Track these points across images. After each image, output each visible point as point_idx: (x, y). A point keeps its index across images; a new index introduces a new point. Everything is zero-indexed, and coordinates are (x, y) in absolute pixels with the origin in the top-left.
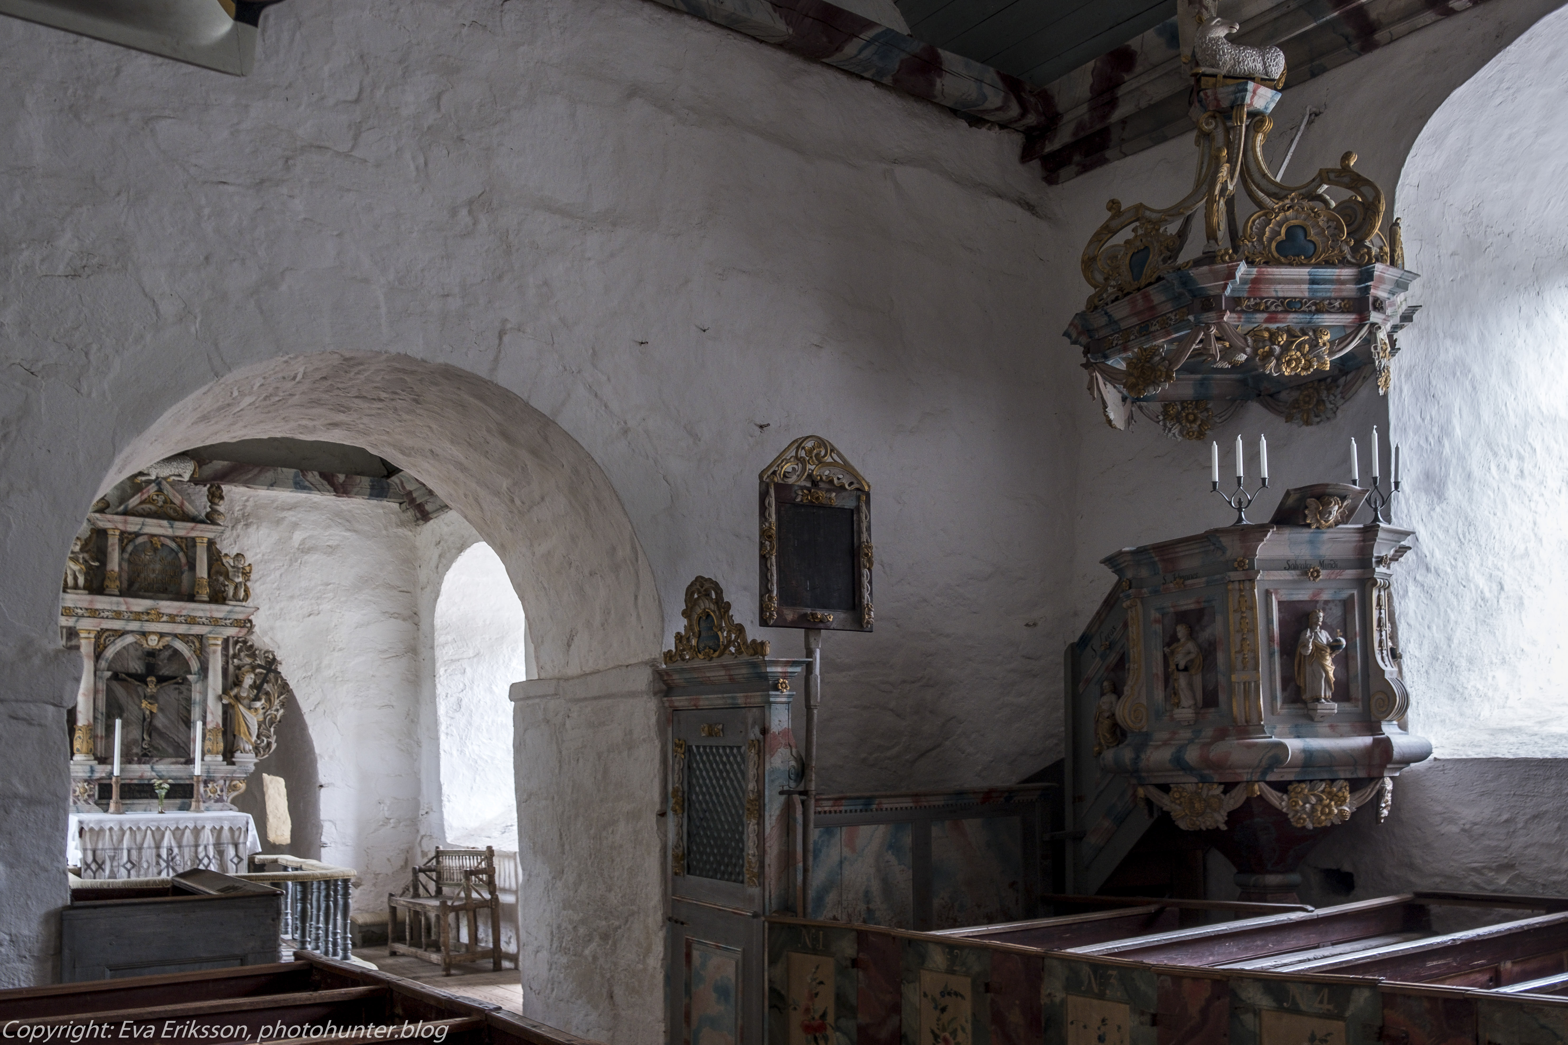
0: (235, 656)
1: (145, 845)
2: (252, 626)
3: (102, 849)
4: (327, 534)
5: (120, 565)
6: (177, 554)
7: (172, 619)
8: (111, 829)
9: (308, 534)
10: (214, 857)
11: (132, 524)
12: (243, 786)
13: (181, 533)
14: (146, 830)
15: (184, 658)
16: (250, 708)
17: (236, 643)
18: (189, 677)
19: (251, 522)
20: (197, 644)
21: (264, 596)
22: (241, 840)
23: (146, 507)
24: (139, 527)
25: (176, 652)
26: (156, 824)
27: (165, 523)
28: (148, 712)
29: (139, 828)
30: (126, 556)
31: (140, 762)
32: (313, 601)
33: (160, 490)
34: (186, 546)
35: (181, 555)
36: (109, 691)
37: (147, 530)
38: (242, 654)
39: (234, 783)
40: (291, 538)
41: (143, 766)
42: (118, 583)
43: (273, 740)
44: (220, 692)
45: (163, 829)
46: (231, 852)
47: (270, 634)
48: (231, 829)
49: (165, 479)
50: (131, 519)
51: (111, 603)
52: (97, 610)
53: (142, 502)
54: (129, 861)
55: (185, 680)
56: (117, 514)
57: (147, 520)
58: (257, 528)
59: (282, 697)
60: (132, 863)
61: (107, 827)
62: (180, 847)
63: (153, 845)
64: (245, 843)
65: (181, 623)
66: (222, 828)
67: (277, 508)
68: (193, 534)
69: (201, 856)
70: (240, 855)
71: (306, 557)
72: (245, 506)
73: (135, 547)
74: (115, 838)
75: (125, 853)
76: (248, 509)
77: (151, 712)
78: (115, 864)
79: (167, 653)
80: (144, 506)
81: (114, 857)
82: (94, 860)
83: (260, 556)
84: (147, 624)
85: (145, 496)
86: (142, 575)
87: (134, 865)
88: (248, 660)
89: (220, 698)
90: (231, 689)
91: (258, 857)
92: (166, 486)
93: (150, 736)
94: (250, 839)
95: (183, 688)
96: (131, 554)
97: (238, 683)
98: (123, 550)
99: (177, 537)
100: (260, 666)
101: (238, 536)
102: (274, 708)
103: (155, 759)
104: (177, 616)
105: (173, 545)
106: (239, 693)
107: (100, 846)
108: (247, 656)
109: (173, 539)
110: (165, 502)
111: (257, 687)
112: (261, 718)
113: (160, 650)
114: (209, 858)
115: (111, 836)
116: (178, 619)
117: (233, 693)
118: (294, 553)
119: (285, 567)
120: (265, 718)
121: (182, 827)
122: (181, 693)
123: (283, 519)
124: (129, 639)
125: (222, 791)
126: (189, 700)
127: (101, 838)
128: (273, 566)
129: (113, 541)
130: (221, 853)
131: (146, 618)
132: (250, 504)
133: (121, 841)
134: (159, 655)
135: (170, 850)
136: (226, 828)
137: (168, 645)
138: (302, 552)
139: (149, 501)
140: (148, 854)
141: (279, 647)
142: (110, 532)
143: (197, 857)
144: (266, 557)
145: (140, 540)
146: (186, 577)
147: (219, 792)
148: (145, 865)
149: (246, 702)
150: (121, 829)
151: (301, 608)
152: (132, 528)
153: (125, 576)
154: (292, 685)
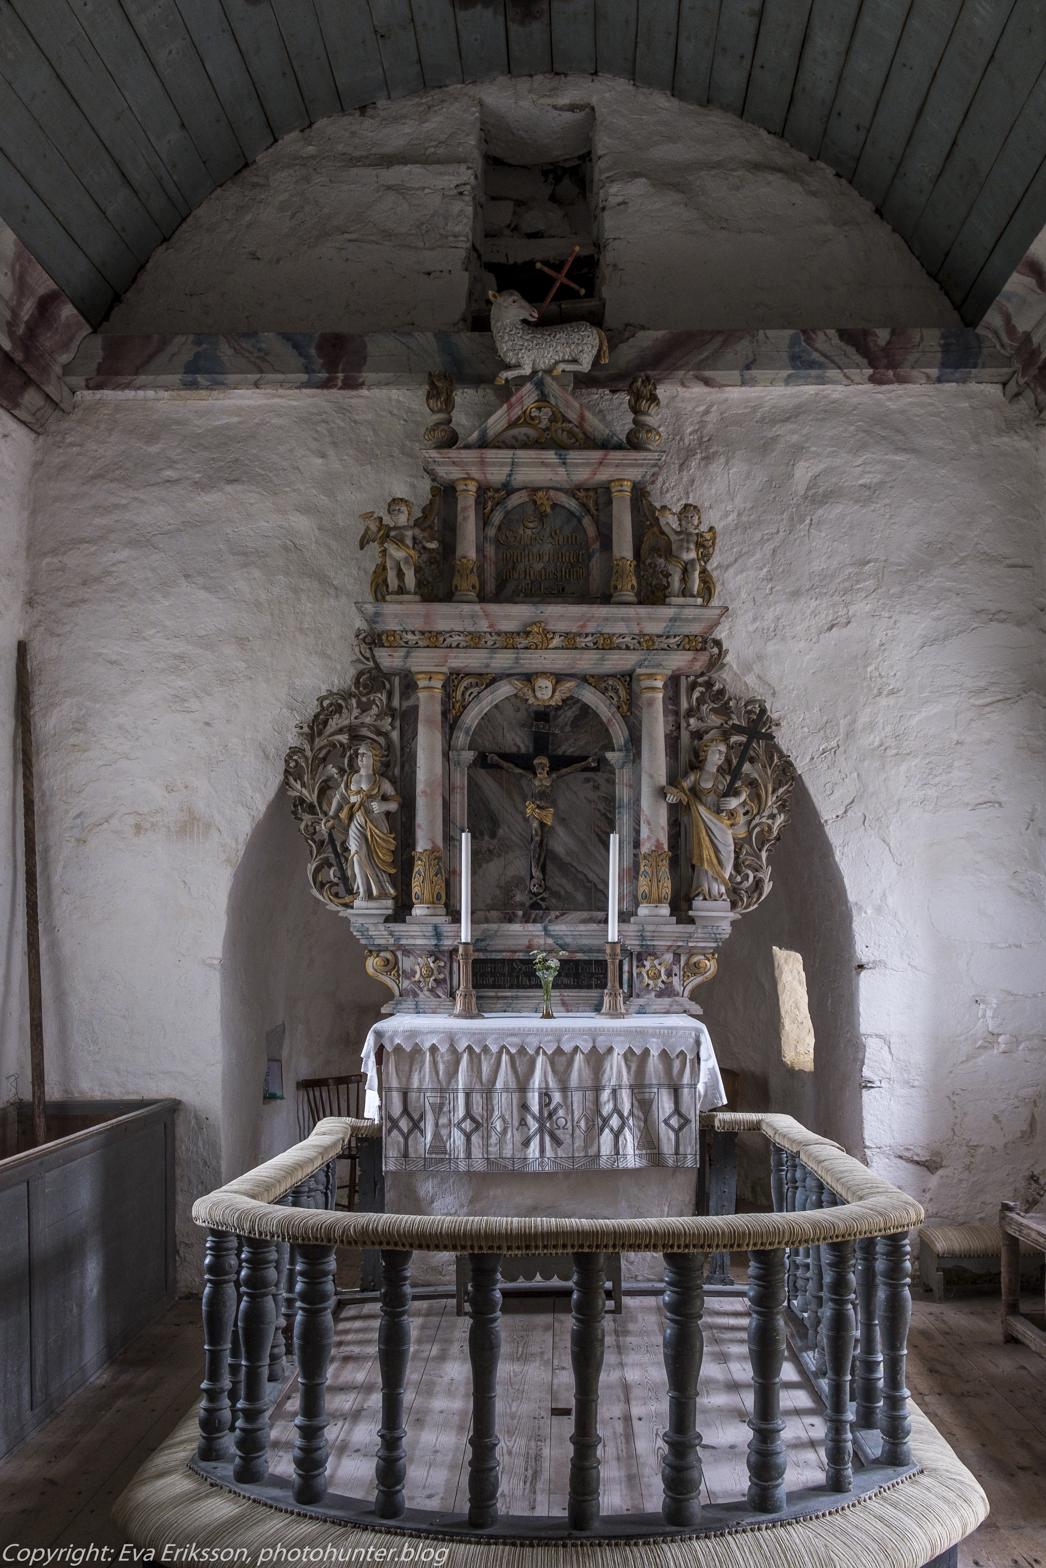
0: (690, 713)
1: (499, 1084)
2: (722, 654)
3: (419, 1090)
4: (860, 461)
5: (480, 550)
6: (580, 521)
7: (570, 642)
8: (434, 1049)
9: (822, 467)
10: (631, 1113)
11: (494, 464)
12: (711, 966)
13: (582, 475)
14: (500, 1053)
15: (601, 722)
16: (718, 811)
17: (693, 686)
18: (609, 755)
19: (716, 452)
20: (622, 693)
21: (744, 595)
22: (686, 1079)
23: (521, 431)
24: (506, 470)
25: (586, 710)
26: (515, 1040)
27: (550, 455)
28: (535, 824)
29: (486, 1049)
30: (491, 532)
31: (526, 919)
32: (836, 598)
33: (543, 398)
34: (596, 504)
35: (587, 521)
36: (473, 787)
37: (524, 476)
38: (704, 708)
39: (695, 959)
40: (791, 476)
41: (530, 927)
42: (474, 579)
43: (766, 874)
44: (663, 781)
45: (531, 1052)
46: (665, 1105)
47: (756, 668)
48: (664, 1054)
49: (549, 371)
50: (491, 454)
51: (461, 617)
52: (440, 633)
53: (512, 425)
54: (469, 1115)
55: (602, 762)
56: (467, 447)
57: (520, 453)
58: (727, 463)
59: (781, 790)
60: (473, 1119)
61: (427, 1045)
62: (564, 1089)
63: (513, 1085)
64: (693, 1086)
65: (587, 648)
66: (646, 1052)
67: (762, 421)
68: (604, 475)
69: (607, 1109)
70: (684, 1110)
71: (820, 512)
72: (702, 423)
73: (507, 513)
74: (441, 1068)
75: (461, 1097)
76: (710, 428)
77: (542, 825)
78: (443, 1120)
79: (570, 713)
80: (515, 431)
81: (442, 1105)
82: (406, 1111)
83: (732, 516)
84: (527, 654)
85: (517, 411)
86: (521, 566)
87: (478, 1125)
88: (715, 720)
89: (662, 793)
90: (686, 775)
91: (721, 1116)
92: (552, 387)
93: (543, 870)
94: (704, 1077)
95: (600, 778)
96: (499, 528)
97: (697, 763)
98: (484, 521)
99: (579, 488)
100: (738, 729)
101: (692, 482)
102: (766, 813)
103: (553, 914)
104: (580, 635)
105: (572, 504)
106: (697, 783)
107: (415, 1084)
108: (713, 710)
109: (573, 491)
110: (553, 419)
111: (730, 769)
112: (742, 832)
113: (558, 708)
114: (621, 1116)
115: (435, 1064)
116: (581, 641)
117: (687, 784)
118: (798, 506)
119: (781, 534)
120: (750, 833)
121: (567, 1048)
122: (596, 788)
123: (775, 439)
124: (504, 690)
125: (669, 974)
126: (610, 801)
127: (416, 1066)
128: (758, 536)
129: (467, 502)
130: (644, 1105)
131: (524, 642)
132: (713, 417)
133: (453, 1073)
134: (556, 717)
135: (545, 1095)
136: (654, 1053)
137: (571, 698)
138: (813, 502)
139: (526, 419)
140: (503, 1102)
141: (774, 694)
142: (460, 487)
143: (598, 1111)
144: (744, 518)
145: (515, 500)
146: (596, 564)
147: (664, 977)
148: (498, 1125)
149: (711, 798)
150: (453, 1050)
151: (814, 614)
152: (497, 475)
153: (490, 571)
154: (801, 766)
